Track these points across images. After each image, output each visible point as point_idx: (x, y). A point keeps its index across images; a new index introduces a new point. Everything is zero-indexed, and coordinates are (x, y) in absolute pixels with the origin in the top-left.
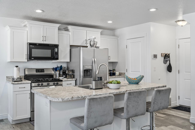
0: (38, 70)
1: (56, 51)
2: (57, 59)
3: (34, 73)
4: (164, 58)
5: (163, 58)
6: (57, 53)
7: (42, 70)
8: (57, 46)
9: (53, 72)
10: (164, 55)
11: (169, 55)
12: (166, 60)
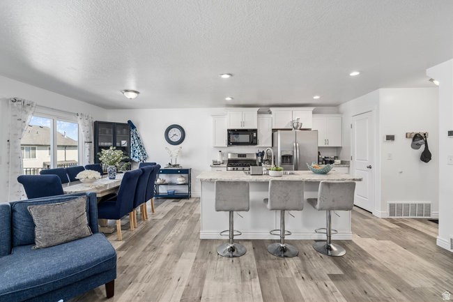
0: (240, 155)
1: (255, 136)
2: (256, 144)
3: (237, 158)
4: (413, 140)
5: (411, 140)
6: (256, 138)
7: (244, 155)
8: (255, 131)
9: (255, 158)
10: (414, 135)
11: (425, 134)
12: (416, 142)
